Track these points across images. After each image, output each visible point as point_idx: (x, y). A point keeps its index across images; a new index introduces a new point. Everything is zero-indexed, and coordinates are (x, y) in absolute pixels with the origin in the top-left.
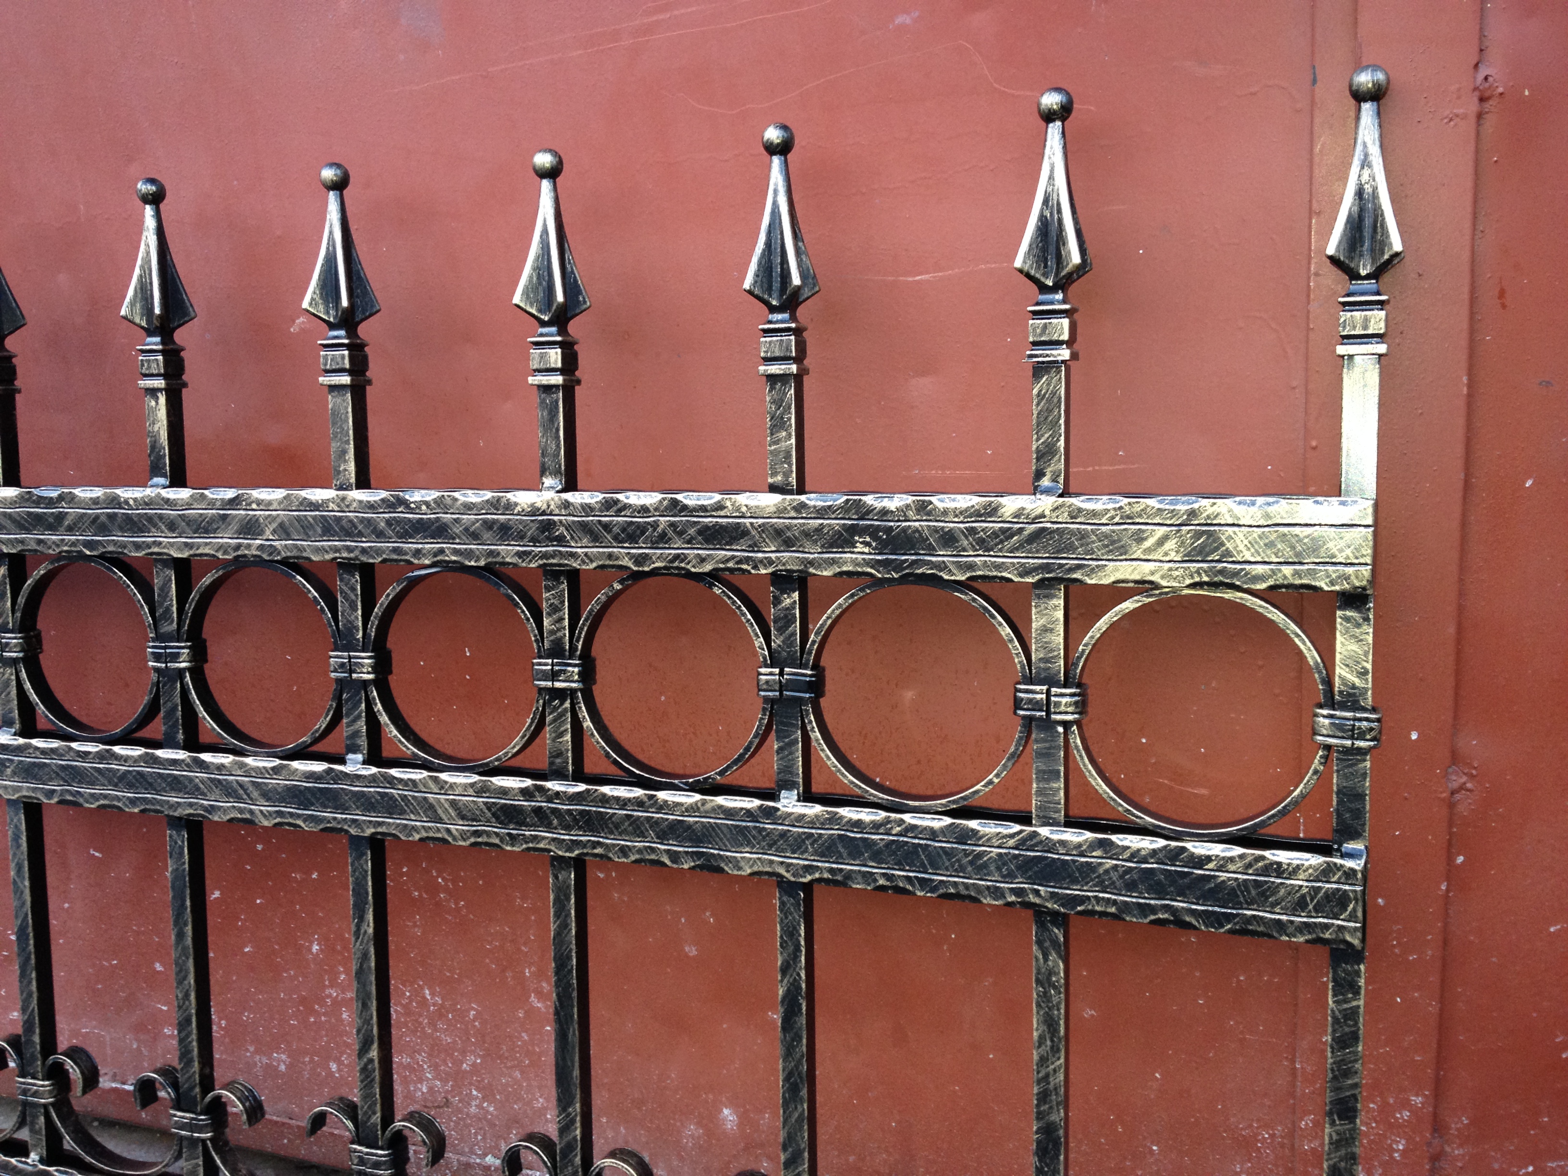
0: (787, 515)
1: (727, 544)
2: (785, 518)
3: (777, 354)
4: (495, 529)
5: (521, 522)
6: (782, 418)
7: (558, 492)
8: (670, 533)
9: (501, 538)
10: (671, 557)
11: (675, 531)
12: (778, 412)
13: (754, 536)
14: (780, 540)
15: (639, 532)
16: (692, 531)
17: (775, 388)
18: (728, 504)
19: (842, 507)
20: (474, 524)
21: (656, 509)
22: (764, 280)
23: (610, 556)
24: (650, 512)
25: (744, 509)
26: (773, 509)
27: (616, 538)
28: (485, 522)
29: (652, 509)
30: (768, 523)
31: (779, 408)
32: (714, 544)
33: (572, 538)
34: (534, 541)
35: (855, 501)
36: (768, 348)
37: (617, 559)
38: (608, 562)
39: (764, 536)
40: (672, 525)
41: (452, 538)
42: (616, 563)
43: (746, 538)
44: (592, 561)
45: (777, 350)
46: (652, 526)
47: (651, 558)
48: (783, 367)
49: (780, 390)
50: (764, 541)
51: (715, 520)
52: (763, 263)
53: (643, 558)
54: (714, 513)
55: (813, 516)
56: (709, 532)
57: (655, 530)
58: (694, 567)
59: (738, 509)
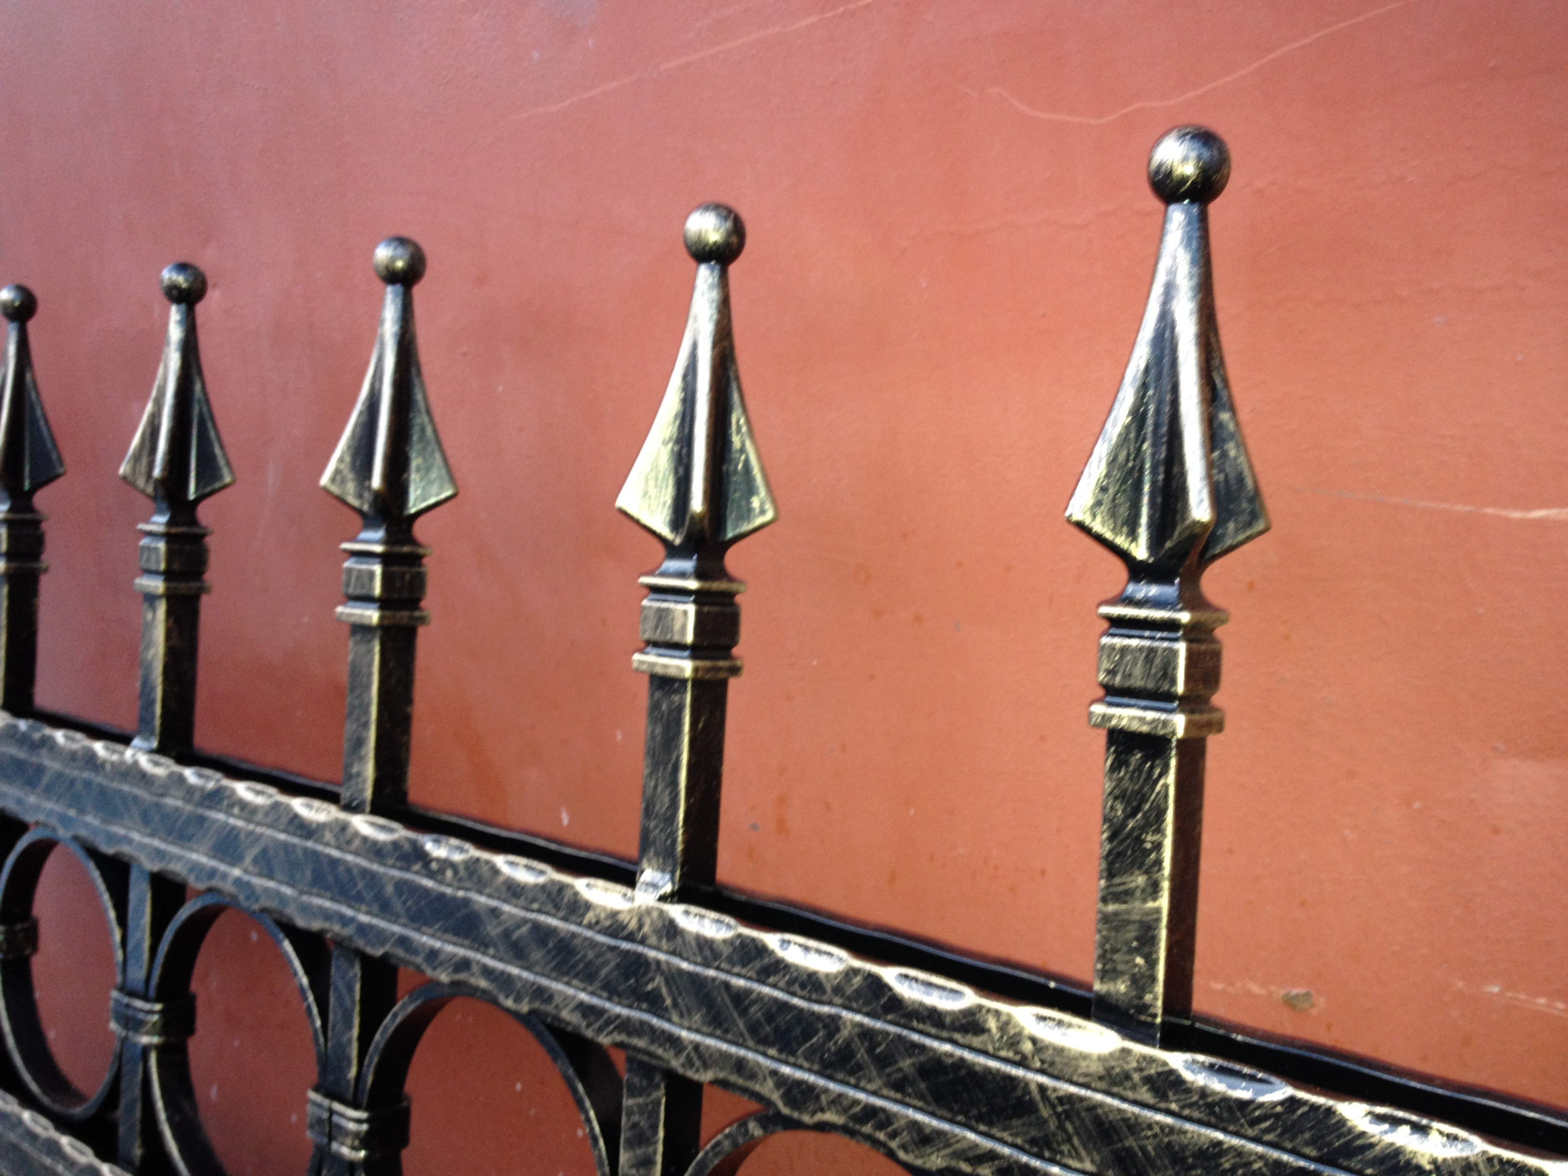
0: (1130, 1095)
1: (981, 1119)
2: (1124, 1099)
3: (1137, 682)
4: (551, 945)
5: (593, 944)
6: (1139, 841)
7: (663, 899)
8: (862, 1054)
9: (557, 968)
10: (857, 1109)
11: (870, 1051)
12: (1131, 824)
13: (1045, 1121)
14: (1106, 1151)
15: (797, 1031)
16: (906, 1064)
17: (1127, 763)
18: (992, 1024)
19: (1278, 1116)
20: (518, 926)
21: (838, 990)
22: (1121, 499)
23: (740, 1065)
24: (824, 992)
25: (1027, 1047)
26: (1096, 1068)
27: (754, 1029)
28: (537, 927)
29: (829, 989)
30: (1082, 1099)
31: (1133, 814)
32: (951, 1110)
33: (675, 1005)
34: (611, 991)
35: (1314, 1108)
36: (1118, 664)
37: (753, 1076)
38: (734, 1078)
39: (1069, 1127)
40: (866, 1034)
41: (482, 944)
42: (750, 1084)
43: (1025, 1119)
44: (706, 1066)
45: (1138, 670)
46: (826, 1026)
47: (818, 1097)
48: (1150, 715)
49: (1139, 768)
50: (1069, 1140)
51: (959, 1052)
52: (1122, 457)
53: (803, 1093)
54: (958, 1036)
55: (1196, 1115)
56: (942, 1078)
57: (830, 1036)
58: (904, 1147)
59: (1014, 1042)
